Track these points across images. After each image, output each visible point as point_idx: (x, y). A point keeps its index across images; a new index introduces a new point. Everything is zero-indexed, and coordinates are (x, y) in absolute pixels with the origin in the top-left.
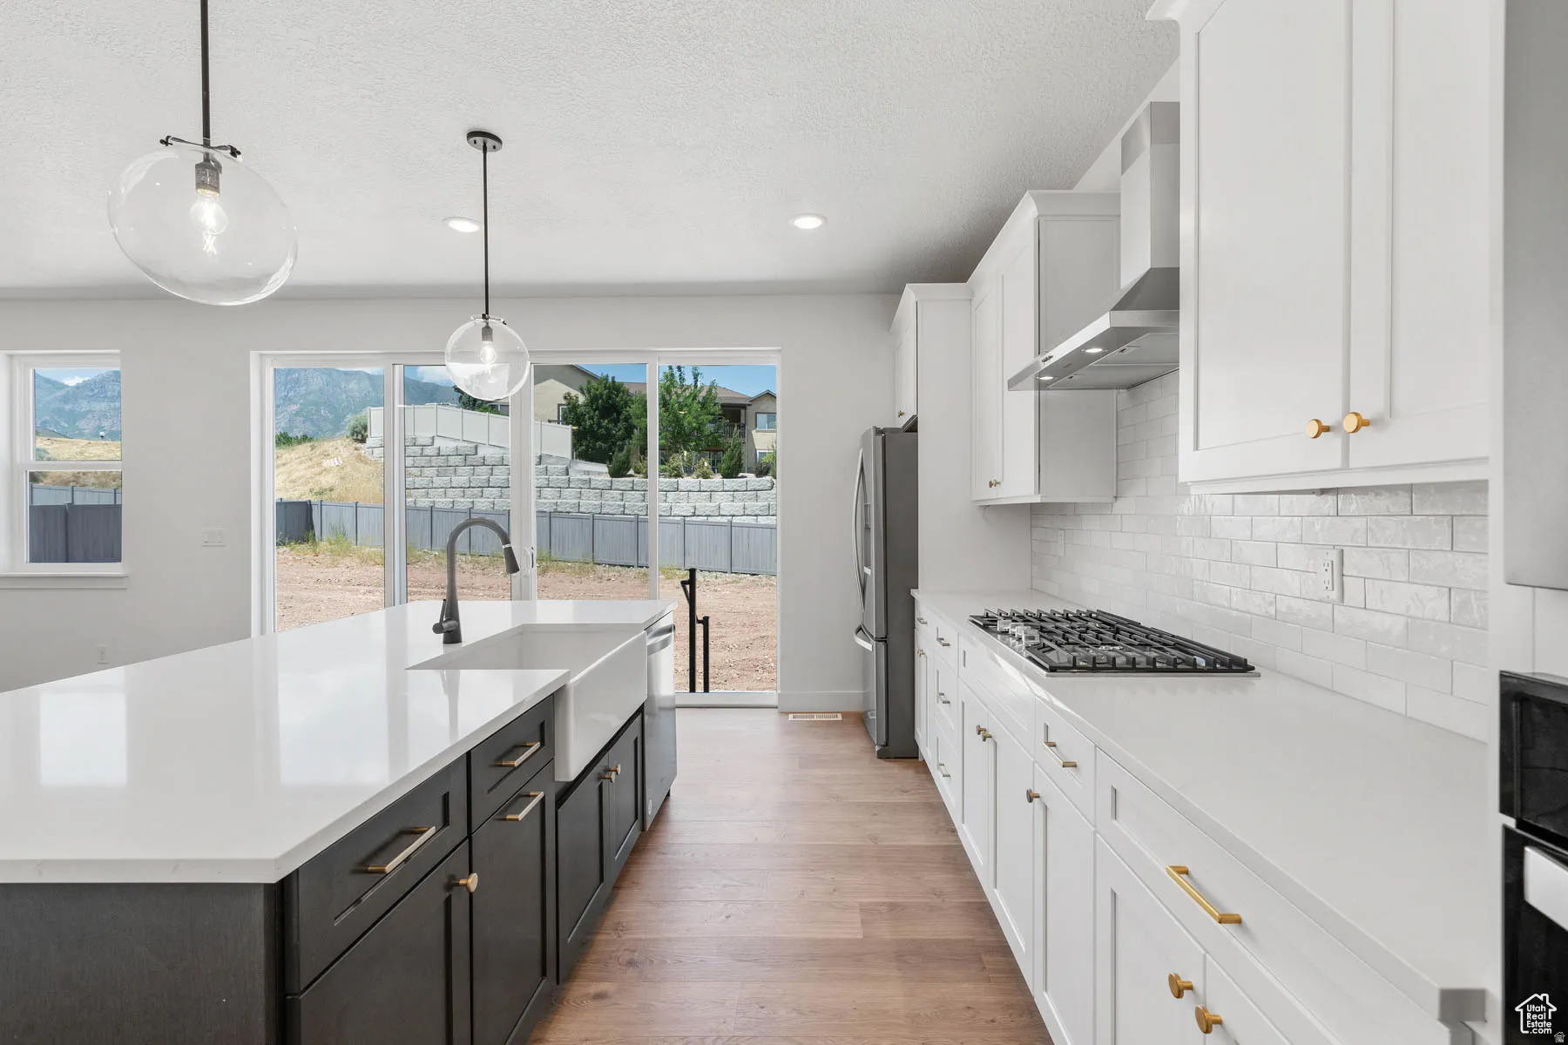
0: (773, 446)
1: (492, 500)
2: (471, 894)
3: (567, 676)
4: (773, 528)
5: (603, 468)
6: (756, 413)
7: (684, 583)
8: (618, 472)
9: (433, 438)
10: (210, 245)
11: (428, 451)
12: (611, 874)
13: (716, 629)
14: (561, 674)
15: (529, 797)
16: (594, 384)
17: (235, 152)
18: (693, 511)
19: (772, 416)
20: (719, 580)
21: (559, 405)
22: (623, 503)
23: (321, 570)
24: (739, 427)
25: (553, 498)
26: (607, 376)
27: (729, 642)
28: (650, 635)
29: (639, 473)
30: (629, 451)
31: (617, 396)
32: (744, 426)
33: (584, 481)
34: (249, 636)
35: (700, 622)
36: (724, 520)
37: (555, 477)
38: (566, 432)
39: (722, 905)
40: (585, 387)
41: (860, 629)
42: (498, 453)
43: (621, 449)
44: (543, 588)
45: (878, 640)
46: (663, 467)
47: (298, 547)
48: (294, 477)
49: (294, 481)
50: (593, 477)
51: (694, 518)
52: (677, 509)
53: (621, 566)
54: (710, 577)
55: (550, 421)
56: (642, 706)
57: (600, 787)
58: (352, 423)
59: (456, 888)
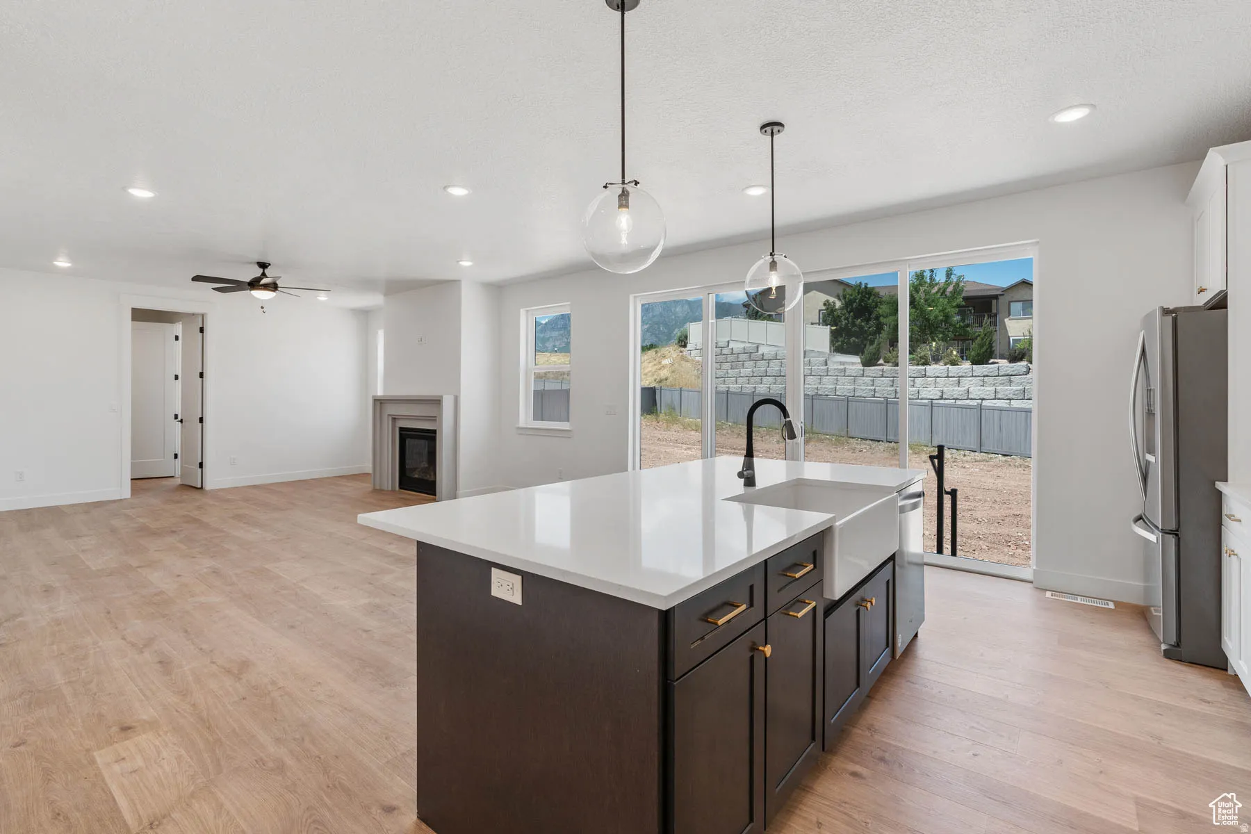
0: (1030, 332)
1: (768, 386)
2: (766, 658)
3: (833, 519)
4: (1028, 412)
5: (856, 359)
6: (1010, 302)
7: (932, 458)
8: (869, 363)
9: (728, 342)
10: (624, 241)
11: (725, 351)
12: (866, 683)
13: (964, 503)
14: (828, 517)
15: (806, 604)
16: (849, 291)
17: (637, 183)
18: (940, 394)
19: (1028, 304)
20: (968, 458)
21: (820, 311)
22: (874, 388)
23: (661, 432)
24: (990, 317)
25: (814, 384)
26: (861, 283)
27: (978, 515)
28: (901, 497)
29: (888, 362)
30: (879, 344)
31: (869, 299)
32: (996, 315)
33: (840, 370)
34: (627, 470)
35: (947, 493)
36: (974, 403)
37: (816, 367)
38: (825, 332)
39: (970, 743)
40: (841, 294)
41: (1140, 518)
42: (773, 351)
43: (872, 343)
44: (807, 454)
45: (1164, 531)
46: (912, 356)
47: (648, 416)
48: (646, 371)
49: (646, 374)
50: (847, 367)
51: (942, 401)
52: (925, 392)
53: (872, 440)
54: (958, 455)
55: (812, 324)
56: (894, 555)
57: (858, 611)
58: (679, 334)
59: (756, 651)
